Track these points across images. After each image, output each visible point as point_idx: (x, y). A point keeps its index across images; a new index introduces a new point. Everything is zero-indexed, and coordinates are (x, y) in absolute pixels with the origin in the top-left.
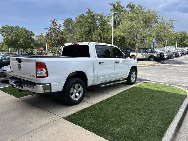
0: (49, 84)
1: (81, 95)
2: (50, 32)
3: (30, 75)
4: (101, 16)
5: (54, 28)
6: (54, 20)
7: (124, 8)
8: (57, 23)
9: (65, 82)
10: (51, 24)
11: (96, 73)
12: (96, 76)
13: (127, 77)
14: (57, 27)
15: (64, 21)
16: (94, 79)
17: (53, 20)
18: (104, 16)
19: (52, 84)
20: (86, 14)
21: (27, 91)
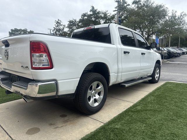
0: (54, 82)
1: (102, 97)
2: (54, 32)
3: (22, 66)
4: (105, 14)
5: (58, 28)
6: (59, 20)
7: (129, 5)
8: (61, 23)
9: (80, 78)
10: (56, 24)
11: (120, 66)
12: (120, 70)
13: (151, 74)
14: (61, 27)
15: (68, 22)
16: (117, 75)
17: (57, 20)
18: (108, 15)
19: (59, 81)
20: (90, 12)
21: (17, 92)
